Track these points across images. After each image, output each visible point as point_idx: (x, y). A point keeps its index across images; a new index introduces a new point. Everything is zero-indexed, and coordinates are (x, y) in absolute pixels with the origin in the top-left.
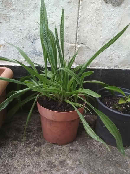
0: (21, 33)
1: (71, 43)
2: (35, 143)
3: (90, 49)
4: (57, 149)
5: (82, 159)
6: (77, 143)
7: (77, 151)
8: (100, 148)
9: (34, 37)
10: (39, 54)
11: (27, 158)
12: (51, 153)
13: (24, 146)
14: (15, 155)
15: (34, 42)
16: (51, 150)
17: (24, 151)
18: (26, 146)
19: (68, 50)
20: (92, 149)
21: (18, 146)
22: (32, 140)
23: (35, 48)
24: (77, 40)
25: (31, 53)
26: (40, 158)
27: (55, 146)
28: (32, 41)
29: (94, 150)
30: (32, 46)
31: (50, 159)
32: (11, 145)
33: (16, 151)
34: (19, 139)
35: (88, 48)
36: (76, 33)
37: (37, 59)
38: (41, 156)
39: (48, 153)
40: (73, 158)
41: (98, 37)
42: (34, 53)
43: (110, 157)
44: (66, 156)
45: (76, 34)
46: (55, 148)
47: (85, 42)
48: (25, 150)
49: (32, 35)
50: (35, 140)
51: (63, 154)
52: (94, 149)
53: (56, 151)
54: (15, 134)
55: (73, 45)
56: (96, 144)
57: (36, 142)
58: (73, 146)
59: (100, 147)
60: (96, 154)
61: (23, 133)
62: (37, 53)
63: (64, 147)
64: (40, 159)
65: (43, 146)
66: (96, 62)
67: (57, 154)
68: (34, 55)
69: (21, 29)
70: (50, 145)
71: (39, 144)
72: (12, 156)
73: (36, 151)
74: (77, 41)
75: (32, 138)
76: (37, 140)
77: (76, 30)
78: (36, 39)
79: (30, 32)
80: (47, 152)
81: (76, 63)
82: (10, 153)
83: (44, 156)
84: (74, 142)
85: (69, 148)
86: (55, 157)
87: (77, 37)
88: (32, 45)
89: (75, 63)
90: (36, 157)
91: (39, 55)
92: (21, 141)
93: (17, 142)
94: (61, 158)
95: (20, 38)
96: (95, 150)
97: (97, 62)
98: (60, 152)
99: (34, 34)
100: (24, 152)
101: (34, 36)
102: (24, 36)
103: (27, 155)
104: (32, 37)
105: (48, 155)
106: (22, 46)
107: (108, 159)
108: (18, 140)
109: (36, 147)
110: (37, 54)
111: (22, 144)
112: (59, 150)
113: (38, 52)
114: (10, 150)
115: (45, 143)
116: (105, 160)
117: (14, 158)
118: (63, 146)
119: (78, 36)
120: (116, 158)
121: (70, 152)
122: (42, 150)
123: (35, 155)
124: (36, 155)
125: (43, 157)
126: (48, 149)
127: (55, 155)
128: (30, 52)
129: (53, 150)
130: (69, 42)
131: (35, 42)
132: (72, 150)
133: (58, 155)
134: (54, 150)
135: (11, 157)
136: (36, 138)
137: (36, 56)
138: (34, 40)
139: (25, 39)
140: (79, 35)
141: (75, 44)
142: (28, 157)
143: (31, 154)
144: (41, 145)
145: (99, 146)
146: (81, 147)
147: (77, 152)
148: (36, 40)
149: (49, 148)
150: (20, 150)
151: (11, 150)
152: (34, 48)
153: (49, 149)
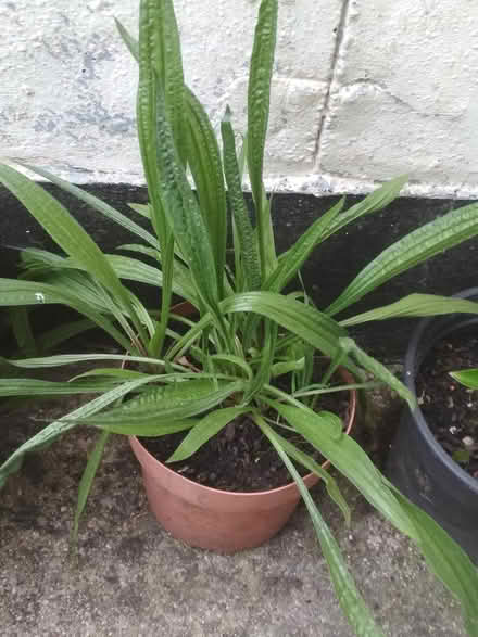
0: (17, 21)
1: (301, 76)
2: (115, 540)
3: (406, 104)
4: (211, 571)
5: (315, 626)
6: (300, 544)
7: (298, 583)
8: (396, 566)
9: (92, 46)
10: (121, 125)
11: (87, 619)
12: (190, 596)
13: (69, 555)
14: (37, 607)
15: (92, 70)
16: (186, 580)
17: (74, 585)
18: (79, 555)
19: (284, 112)
20: (360, 573)
21: (41, 559)
22: (102, 523)
23: (97, 98)
24: (340, 62)
25: (73, 119)
26: (140, 621)
27: (205, 561)
28: (82, 66)
29: (367, 581)
30: (82, 88)
31: (184, 625)
32: (14, 554)
33: (36, 586)
34: (42, 521)
35: (398, 101)
36: (339, 31)
37: (109, 148)
38: (147, 609)
39: (174, 594)
40: (279, 623)
41: (462, 52)
42: (92, 121)
43: (433, 614)
44: (251, 608)
45: (334, 35)
46: (201, 567)
47: (383, 72)
48: (78, 580)
49: (81, 35)
50: (114, 524)
51: (238, 600)
52: (370, 572)
53: (207, 585)
54: (20, 493)
55: (317, 86)
56: (381, 548)
57: (120, 538)
58: (278, 558)
59: (394, 563)
60: (376, 599)
61: (54, 489)
62: (109, 118)
63: (243, 563)
64: (143, 626)
65: (153, 559)
66: (431, 165)
67: (213, 598)
68: (94, 130)
69: (11, 6)
70: (180, 553)
71: (133, 548)
72: (26, 613)
73: (123, 584)
74: (338, 71)
75: (100, 516)
76: (125, 524)
77: (338, 12)
78: (106, 56)
79: (67, 20)
80: (172, 592)
81: (321, 166)
82: (15, 596)
83: (161, 612)
84: (285, 537)
85: (264, 568)
86: (202, 615)
87: (342, 52)
88: (80, 81)
89: (316, 169)
90: (126, 615)
91: (121, 130)
92: (52, 531)
93: (36, 535)
94: (227, 619)
95: (11, 48)
96: (373, 581)
97: (436, 167)
98: (224, 590)
99: (90, 32)
100: (73, 589)
101: (91, 41)
102: (36, 40)
103: (88, 605)
104: (82, 47)
105: (175, 606)
106: (24, 86)
107: (423, 624)
108: (38, 528)
109: (122, 566)
110: (108, 124)
111: (60, 546)
112: (222, 578)
113: (112, 115)
114: (13, 581)
115: (159, 542)
116: (407, 628)
117: (35, 625)
118: (236, 555)
119: (348, 47)
120: (453, 619)
121: (265, 593)
122: (150, 578)
123: (119, 604)
124: (126, 604)
125: (155, 616)
126: (173, 573)
127: (205, 604)
128: (70, 113)
129: (196, 579)
130: (290, 71)
131: (96, 68)
132: (276, 580)
133: (215, 608)
134: (200, 578)
135: (19, 618)
136: (116, 517)
137: (104, 132)
138: (88, 59)
139: (36, 55)
140: (351, 42)
141: (325, 84)
142: (93, 617)
143: (105, 598)
144: (141, 554)
145: (390, 560)
146: (315, 563)
147: (294, 592)
148: (104, 62)
149: (178, 570)
150: (56, 580)
151: (19, 583)
152: (92, 96)
153: (177, 573)
